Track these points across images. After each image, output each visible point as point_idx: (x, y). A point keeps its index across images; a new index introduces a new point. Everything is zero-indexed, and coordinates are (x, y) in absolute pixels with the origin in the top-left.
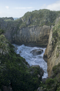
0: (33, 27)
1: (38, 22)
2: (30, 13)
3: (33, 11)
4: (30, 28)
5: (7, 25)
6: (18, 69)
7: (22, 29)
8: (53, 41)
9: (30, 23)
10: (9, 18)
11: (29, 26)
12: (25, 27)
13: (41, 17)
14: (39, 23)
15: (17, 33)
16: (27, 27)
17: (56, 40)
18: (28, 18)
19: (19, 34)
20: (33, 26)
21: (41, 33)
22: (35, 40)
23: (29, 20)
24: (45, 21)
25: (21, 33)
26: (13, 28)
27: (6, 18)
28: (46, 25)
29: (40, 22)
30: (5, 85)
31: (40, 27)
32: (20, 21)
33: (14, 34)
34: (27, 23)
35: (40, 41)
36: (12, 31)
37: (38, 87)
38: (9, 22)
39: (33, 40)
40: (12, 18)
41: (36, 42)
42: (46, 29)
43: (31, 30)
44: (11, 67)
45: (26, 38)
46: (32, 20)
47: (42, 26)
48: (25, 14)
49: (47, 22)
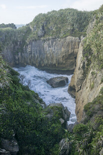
0: (49, 39)
1: (59, 32)
2: (44, 15)
3: (49, 13)
4: (44, 41)
5: (6, 36)
6: (27, 112)
7: (30, 43)
8: (84, 63)
9: (45, 33)
10: (7, 26)
11: (42, 38)
12: (36, 40)
13: (63, 23)
14: (60, 33)
15: (22, 51)
16: (39, 40)
17: (89, 61)
18: (41, 25)
19: (26, 52)
20: (50, 37)
21: (63, 50)
23: (43, 27)
24: (69, 28)
25: (29, 50)
26: (15, 42)
27: (3, 26)
28: (71, 35)
29: (62, 31)
31: (62, 40)
32: (27, 30)
33: (18, 52)
34: (40, 33)
35: (62, 64)
36: (14, 47)
38: (8, 32)
39: (50, 62)
40: (12, 26)
41: (55, 65)
42: (72, 42)
43: (46, 45)
45: (39, 59)
46: (48, 29)
47: (66, 37)
48: (36, 18)
49: (73, 30)
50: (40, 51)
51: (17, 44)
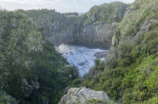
0: (99, 24)
1: (107, 18)
2: (97, 7)
3: (101, 5)
4: (96, 25)
5: (69, 21)
7: (86, 26)
8: (116, 42)
9: (97, 19)
10: (72, 14)
11: (94, 23)
12: (90, 24)
13: (110, 12)
14: (107, 20)
15: (80, 32)
16: (92, 24)
18: (94, 14)
19: (83, 33)
20: (100, 22)
21: (109, 32)
22: (102, 40)
23: (96, 15)
24: (114, 16)
25: (85, 31)
26: (76, 25)
27: (70, 14)
28: (116, 21)
29: (109, 18)
31: (109, 25)
32: (85, 17)
33: (77, 32)
34: (93, 19)
35: (107, 42)
36: (75, 29)
38: (71, 18)
39: (99, 40)
40: (76, 14)
41: (102, 42)
42: (116, 26)
43: (97, 28)
45: (91, 38)
46: (99, 16)
47: (112, 22)
48: (92, 8)
49: (117, 18)
50: (92, 32)
51: (77, 27)
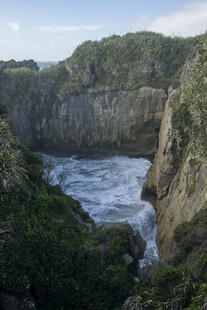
0: (104, 93)
1: (124, 77)
2: (95, 44)
3: (105, 40)
4: (95, 95)
5: (17, 85)
7: (66, 99)
8: (175, 141)
9: (96, 79)
10: (20, 64)
11: (90, 90)
12: (77, 94)
13: (132, 60)
14: (126, 80)
15: (50, 115)
16: (85, 93)
17: (185, 138)
18: (87, 64)
19: (58, 118)
20: (107, 88)
21: (132, 113)
22: (114, 137)
23: (92, 68)
24: (145, 71)
25: (63, 112)
26: (36, 97)
27: (12, 64)
28: (149, 84)
29: (131, 76)
30: (10, 293)
31: (131, 94)
32: (60, 73)
33: (40, 117)
34: (86, 79)
35: (130, 141)
36: (33, 107)
37: (124, 298)
38: (21, 77)
39: (104, 137)
40: (31, 64)
41: (115, 143)
42: (150, 98)
43: (97, 104)
44: (31, 232)
45: (83, 132)
46: (103, 71)
47: (138, 88)
48: (78, 49)
49: (153, 74)
51: (39, 101)
